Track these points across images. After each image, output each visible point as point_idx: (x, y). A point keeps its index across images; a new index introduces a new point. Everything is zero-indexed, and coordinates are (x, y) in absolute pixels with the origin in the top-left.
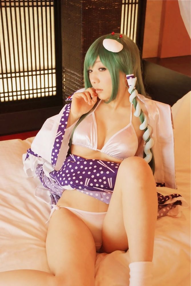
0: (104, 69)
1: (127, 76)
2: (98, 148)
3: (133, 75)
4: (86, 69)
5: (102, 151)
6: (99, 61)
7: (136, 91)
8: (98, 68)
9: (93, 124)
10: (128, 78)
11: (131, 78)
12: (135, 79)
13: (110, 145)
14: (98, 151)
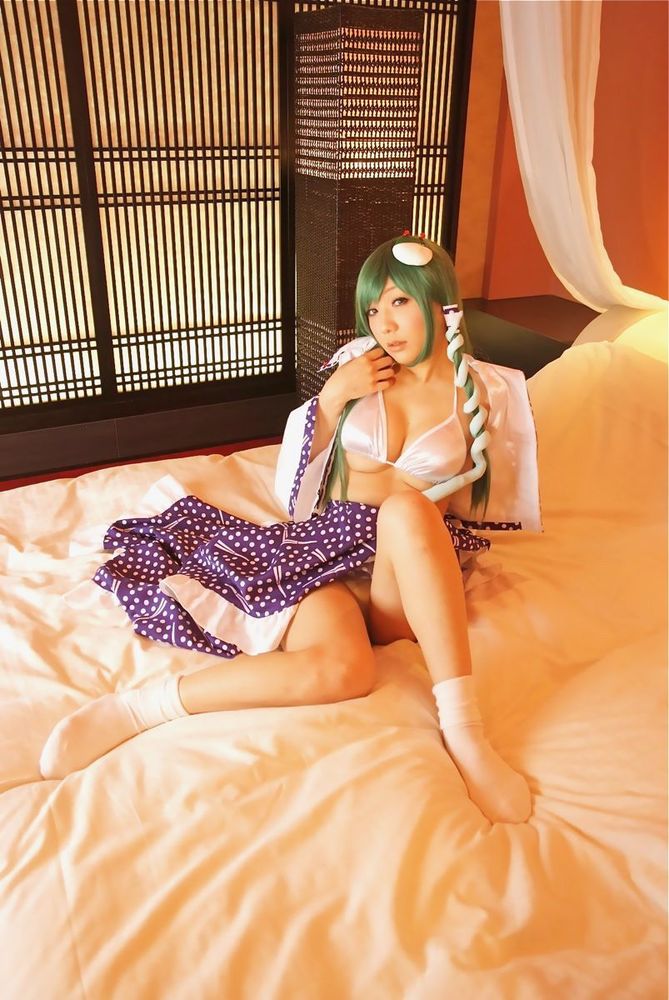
0: (403, 301)
1: (445, 308)
2: (388, 459)
3: (455, 306)
4: (363, 310)
5: (398, 464)
6: (393, 288)
7: (460, 337)
8: (391, 300)
9: (379, 412)
10: (447, 312)
11: (451, 312)
12: (461, 313)
13: (414, 453)
14: (390, 466)
